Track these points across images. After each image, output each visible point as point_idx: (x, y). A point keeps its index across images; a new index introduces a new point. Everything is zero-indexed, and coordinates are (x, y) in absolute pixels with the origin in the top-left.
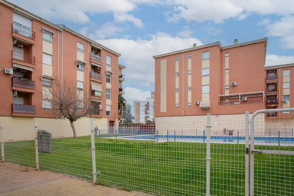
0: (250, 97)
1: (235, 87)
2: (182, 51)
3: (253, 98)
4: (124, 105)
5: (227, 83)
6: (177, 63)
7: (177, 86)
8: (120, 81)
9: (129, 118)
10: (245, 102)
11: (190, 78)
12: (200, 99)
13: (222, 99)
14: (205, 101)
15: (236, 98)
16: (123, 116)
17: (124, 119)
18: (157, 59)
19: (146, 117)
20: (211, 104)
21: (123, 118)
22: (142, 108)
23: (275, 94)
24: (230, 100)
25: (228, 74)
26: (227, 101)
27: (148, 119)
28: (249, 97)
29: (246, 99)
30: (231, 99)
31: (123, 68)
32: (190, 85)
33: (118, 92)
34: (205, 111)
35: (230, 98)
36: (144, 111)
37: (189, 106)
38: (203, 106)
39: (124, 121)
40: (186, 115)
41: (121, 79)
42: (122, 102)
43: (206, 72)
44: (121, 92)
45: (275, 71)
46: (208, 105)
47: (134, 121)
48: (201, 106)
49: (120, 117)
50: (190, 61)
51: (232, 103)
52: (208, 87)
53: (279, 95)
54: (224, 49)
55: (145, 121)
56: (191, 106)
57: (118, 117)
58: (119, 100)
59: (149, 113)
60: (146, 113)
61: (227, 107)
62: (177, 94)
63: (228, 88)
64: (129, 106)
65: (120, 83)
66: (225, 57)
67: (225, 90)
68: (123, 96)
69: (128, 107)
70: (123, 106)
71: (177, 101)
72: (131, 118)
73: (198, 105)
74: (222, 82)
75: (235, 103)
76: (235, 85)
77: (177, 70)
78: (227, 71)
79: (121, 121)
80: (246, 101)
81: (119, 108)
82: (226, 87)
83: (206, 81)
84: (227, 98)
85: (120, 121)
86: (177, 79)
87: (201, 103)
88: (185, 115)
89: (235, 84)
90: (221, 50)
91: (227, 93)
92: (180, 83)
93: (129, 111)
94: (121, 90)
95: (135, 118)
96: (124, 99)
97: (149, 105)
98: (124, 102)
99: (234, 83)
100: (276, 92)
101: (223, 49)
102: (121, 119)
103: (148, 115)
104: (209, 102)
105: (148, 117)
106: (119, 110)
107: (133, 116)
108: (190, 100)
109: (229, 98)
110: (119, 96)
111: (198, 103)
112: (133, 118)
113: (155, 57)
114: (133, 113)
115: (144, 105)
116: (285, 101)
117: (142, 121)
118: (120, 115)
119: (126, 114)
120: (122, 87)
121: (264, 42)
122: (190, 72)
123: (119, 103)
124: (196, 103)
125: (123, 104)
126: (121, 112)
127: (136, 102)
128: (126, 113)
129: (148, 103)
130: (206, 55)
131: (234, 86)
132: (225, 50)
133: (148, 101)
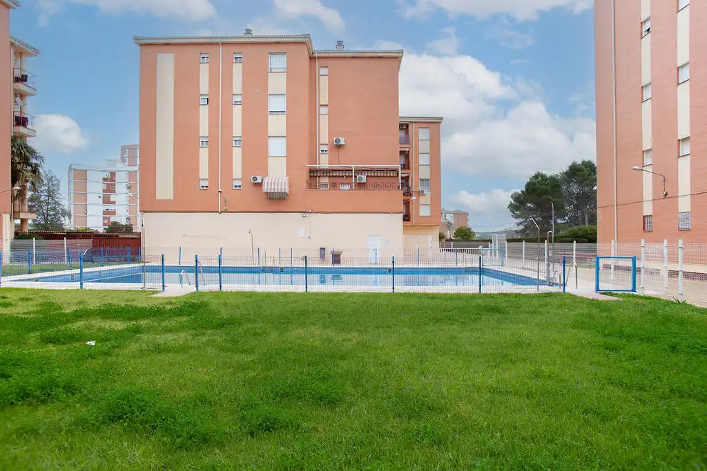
0: (372, 175)
1: (341, 150)
2: (219, 40)
3: (376, 177)
4: (35, 171)
5: (324, 137)
6: (204, 70)
7: (204, 130)
8: (21, 95)
9: (52, 213)
10: (361, 185)
11: (237, 112)
12: (264, 170)
13: (314, 174)
14: (277, 177)
15: (344, 175)
16: (30, 206)
17: (34, 216)
18: (144, 48)
19: (106, 212)
20: (290, 185)
21: (30, 211)
22: (95, 188)
23: (406, 175)
24: (332, 179)
25: (327, 116)
26: (325, 180)
27: (113, 219)
28: (369, 174)
29: (364, 180)
30: (333, 176)
31: (29, 55)
32: (237, 130)
33: (10, 129)
34: (277, 201)
35: (331, 174)
36: (101, 195)
37: (236, 186)
38: (271, 189)
39: (34, 220)
40: (228, 210)
41: (21, 86)
42: (26, 161)
43: (277, 104)
44: (22, 129)
45: (404, 127)
46: (283, 187)
47: (69, 224)
48: (266, 188)
49: (17, 209)
50: (237, 69)
51: (334, 186)
52: (283, 141)
53: (412, 178)
54: (319, 58)
55: (104, 224)
56: (240, 186)
57: (9, 209)
58: (13, 152)
59: (114, 203)
60: (107, 201)
61: (324, 194)
62: (204, 153)
63: (326, 151)
64: (52, 177)
65: (18, 99)
66: (320, 76)
67: (319, 154)
68: (31, 142)
69: (50, 180)
70: (29, 175)
71: (204, 172)
72: (58, 213)
73: (260, 185)
74: (313, 133)
75: (342, 187)
76: (341, 145)
77: (204, 88)
78: (324, 110)
79: (23, 221)
80: (364, 183)
81: (14, 181)
82: (322, 148)
83: (277, 125)
84: (325, 174)
85: (18, 222)
86: (204, 111)
87: (265, 181)
88: (226, 211)
89: (342, 142)
90: (312, 58)
91: (324, 163)
92: (213, 125)
93: (51, 195)
94: (21, 121)
95: (72, 212)
96: (32, 152)
97: (114, 181)
98: (33, 161)
99: (340, 141)
100: (407, 171)
101: (317, 55)
102: (23, 216)
103: (111, 207)
104: (285, 180)
105: (114, 213)
106: (13, 185)
107: (66, 208)
108: (237, 171)
109: (328, 175)
110: (14, 140)
111: (259, 180)
112: (65, 213)
113: (141, 42)
114: (65, 199)
115: (102, 180)
116: (423, 192)
117: (96, 223)
118: (17, 202)
119: (42, 202)
120: (28, 113)
121: (397, 58)
122: (238, 99)
123: (12, 163)
124: (255, 179)
125: (30, 168)
126: (21, 194)
127: (74, 167)
128: (42, 198)
129: (113, 174)
130: (278, 62)
131: (339, 147)
132: (320, 60)
133: (112, 169)
